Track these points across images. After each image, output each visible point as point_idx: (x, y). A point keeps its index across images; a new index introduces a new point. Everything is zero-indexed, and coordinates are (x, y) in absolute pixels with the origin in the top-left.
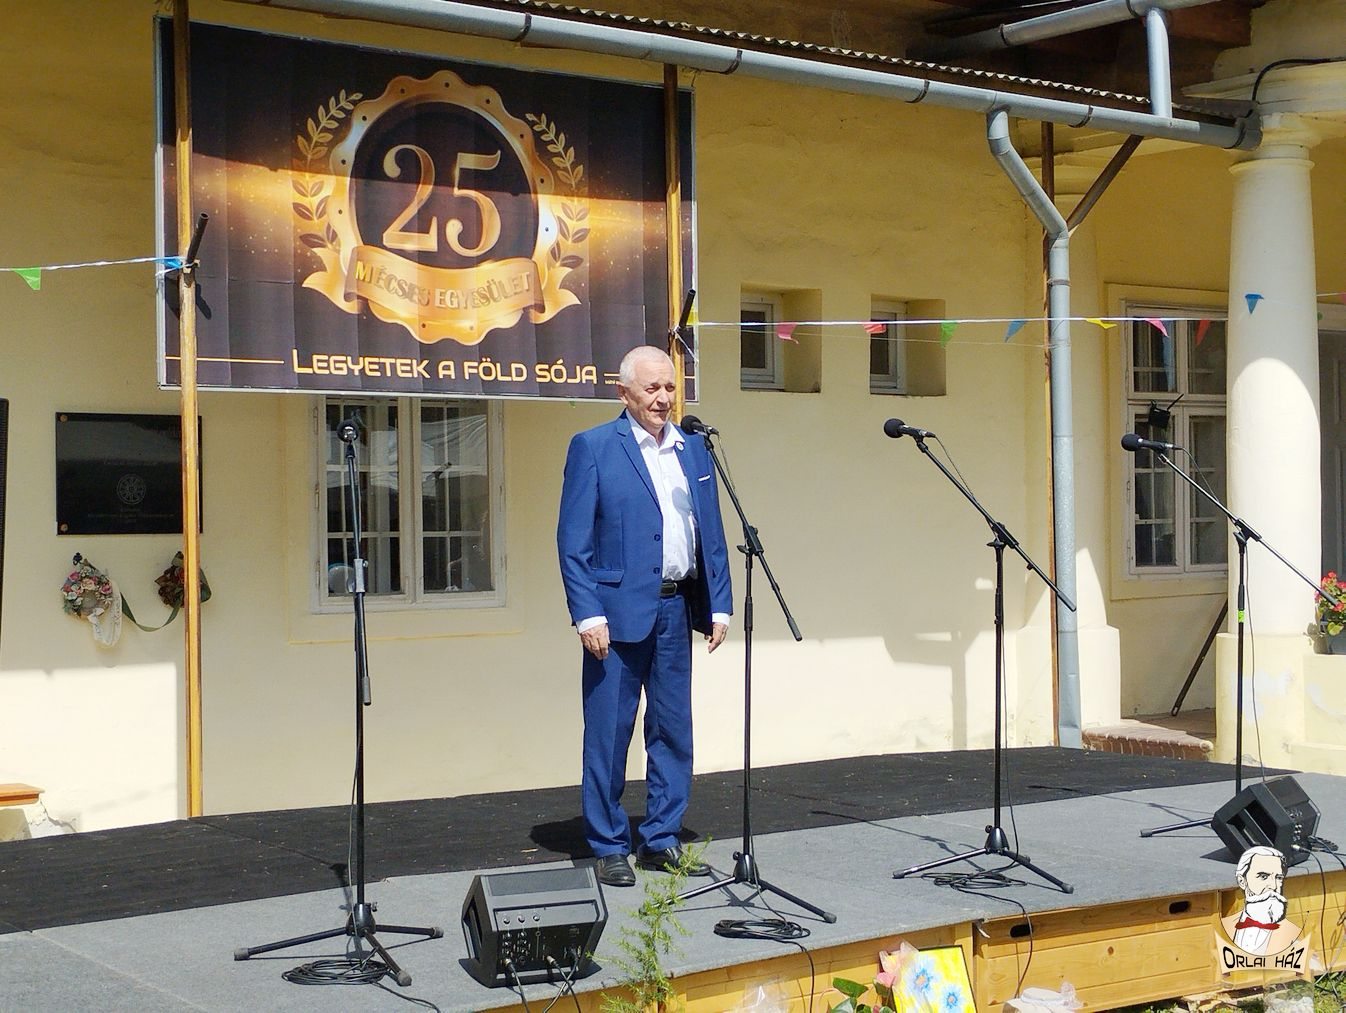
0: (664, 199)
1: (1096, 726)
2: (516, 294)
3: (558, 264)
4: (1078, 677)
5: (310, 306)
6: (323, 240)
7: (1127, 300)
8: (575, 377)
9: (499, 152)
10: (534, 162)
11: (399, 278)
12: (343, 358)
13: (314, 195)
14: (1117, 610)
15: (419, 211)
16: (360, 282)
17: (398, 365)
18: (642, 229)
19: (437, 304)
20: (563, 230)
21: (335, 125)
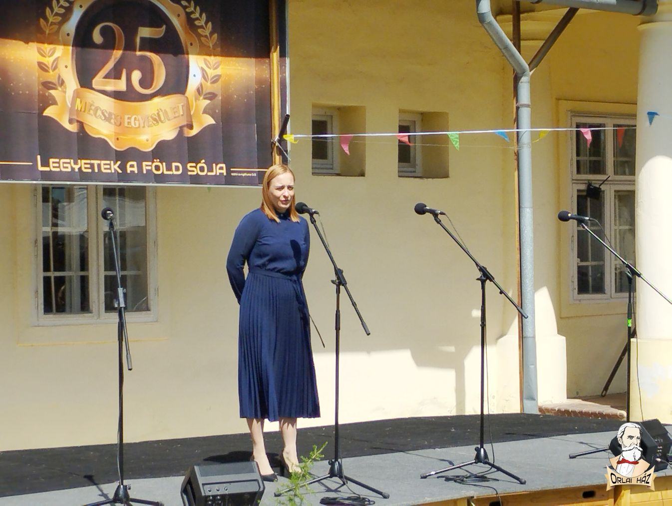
0: (269, 57)
1: (550, 403)
2: (175, 117)
3: (201, 98)
4: (536, 367)
5: (48, 127)
6: (55, 85)
7: (571, 111)
8: (212, 171)
9: (164, 27)
10: (186, 33)
11: (102, 109)
12: (68, 161)
13: (49, 57)
14: (564, 325)
15: (115, 65)
16: (78, 112)
17: (102, 165)
18: (254, 74)
19: (126, 125)
20: (205, 76)
21: (62, 11)
